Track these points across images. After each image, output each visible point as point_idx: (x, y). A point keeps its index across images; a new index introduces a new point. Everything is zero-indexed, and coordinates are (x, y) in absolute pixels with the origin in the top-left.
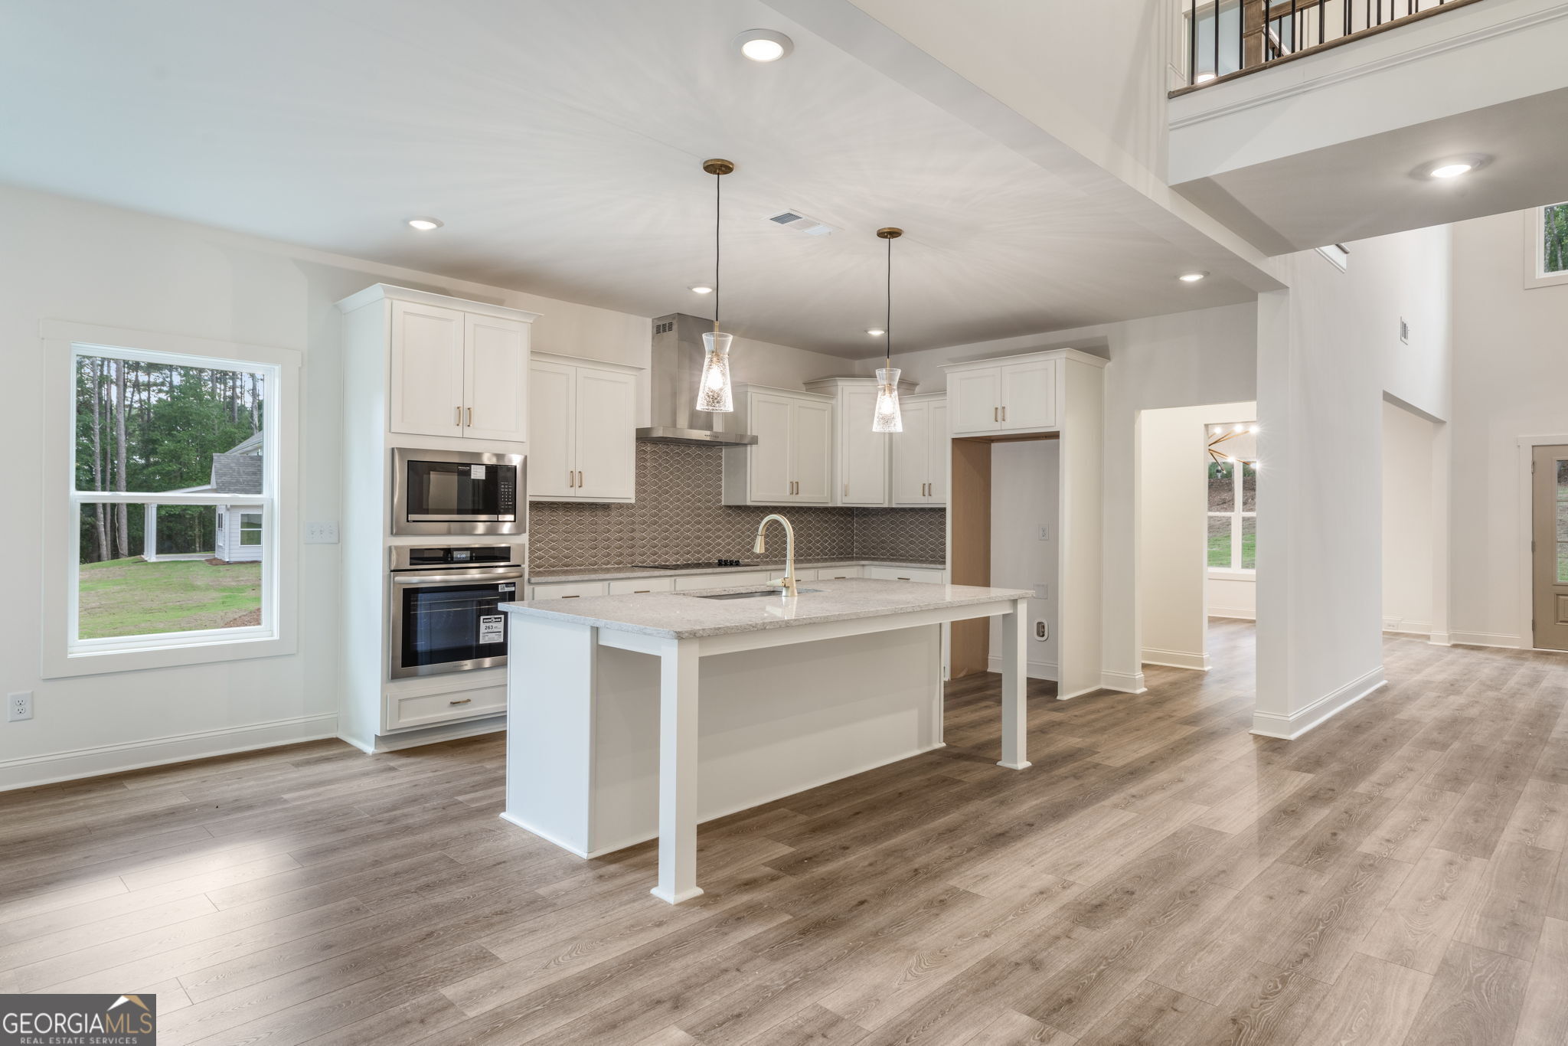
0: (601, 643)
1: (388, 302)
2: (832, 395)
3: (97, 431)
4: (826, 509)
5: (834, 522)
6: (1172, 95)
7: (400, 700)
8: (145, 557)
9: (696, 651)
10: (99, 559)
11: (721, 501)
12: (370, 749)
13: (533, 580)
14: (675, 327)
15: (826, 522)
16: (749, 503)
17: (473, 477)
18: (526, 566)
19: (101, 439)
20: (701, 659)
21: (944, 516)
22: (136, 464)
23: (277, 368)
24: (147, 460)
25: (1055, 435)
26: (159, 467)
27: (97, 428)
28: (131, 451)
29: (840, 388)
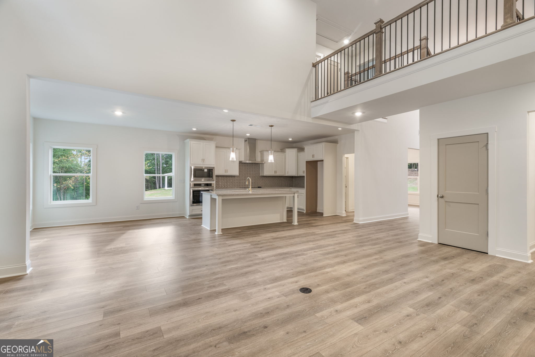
0: (212, 197)
1: (190, 142)
2: (285, 152)
3: (156, 159)
4: (284, 176)
5: (288, 179)
6: (312, 102)
7: (192, 209)
8: (165, 188)
9: (221, 198)
10: (156, 189)
11: (260, 175)
12: (188, 218)
13: (216, 189)
14: (247, 141)
15: (286, 179)
16: (264, 175)
17: (205, 171)
18: (215, 187)
19: (157, 161)
20: (222, 199)
21: (304, 177)
22: (164, 166)
23: (174, 153)
24: (166, 166)
25: (322, 161)
26: (168, 167)
27: (156, 158)
28: (163, 164)
29: (286, 151)
